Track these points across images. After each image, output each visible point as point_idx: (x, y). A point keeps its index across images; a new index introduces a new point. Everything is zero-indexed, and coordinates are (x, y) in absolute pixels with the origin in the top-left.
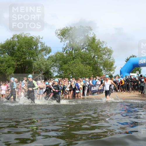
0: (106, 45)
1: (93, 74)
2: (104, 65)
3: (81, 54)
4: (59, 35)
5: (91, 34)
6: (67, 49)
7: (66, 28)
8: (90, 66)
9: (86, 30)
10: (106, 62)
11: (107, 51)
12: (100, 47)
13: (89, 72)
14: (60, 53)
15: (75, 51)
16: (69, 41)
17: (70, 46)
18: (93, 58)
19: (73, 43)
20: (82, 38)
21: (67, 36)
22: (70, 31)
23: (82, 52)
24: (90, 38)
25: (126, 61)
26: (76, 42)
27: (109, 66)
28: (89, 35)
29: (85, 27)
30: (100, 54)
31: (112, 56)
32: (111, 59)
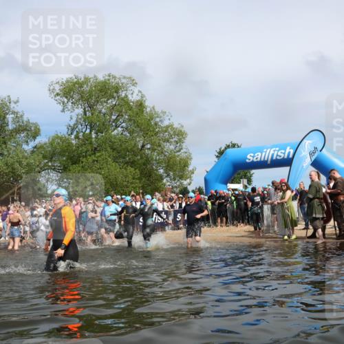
0: (169, 119)
1: (143, 188)
2: (168, 166)
3: (113, 140)
4: (58, 94)
5: (135, 95)
6: (77, 129)
7: (75, 80)
8: (135, 169)
9: (122, 84)
10: (171, 158)
11: (172, 133)
12: (156, 124)
13: (132, 183)
14: (61, 138)
15: (97, 133)
16: (82, 110)
17: (85, 121)
18: (141, 150)
19: (92, 114)
20: (112, 102)
21: (76, 96)
22: (85, 86)
23: (115, 135)
24: (133, 102)
25: (217, 157)
26: (100, 112)
27: (179, 168)
28: (130, 96)
29: (119, 79)
30: (157, 142)
31: (184, 145)
32: (182, 151)
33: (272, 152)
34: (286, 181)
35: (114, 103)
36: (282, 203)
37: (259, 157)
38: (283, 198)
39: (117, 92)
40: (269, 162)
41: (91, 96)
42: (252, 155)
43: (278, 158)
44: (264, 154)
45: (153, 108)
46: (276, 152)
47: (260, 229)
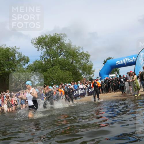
0: (82, 50)
1: (74, 79)
2: (83, 69)
3: (59, 61)
4: (35, 44)
5: (67, 41)
6: (44, 58)
7: (42, 37)
8: (70, 72)
9: (61, 37)
10: (84, 66)
11: (84, 55)
12: (77, 52)
13: (69, 78)
14: (38, 62)
15: (53, 58)
16: (46, 49)
17: (47, 54)
18: (72, 64)
19: (50, 51)
20: (58, 45)
21: (43, 44)
22: (46, 39)
23: (60, 59)
24: (66, 44)
25: (104, 64)
26: (53, 49)
27: (88, 70)
28: (65, 42)
29: (60, 35)
30: (78, 59)
31: (89, 60)
32: (89, 63)
33: (127, 60)
34: (134, 71)
36: (133, 81)
37: (121, 62)
38: (133, 79)
39: (59, 40)
40: (126, 64)
41: (49, 43)
42: (118, 61)
43: (130, 62)
44: (123, 61)
45: (75, 46)
46: (128, 60)
47: (124, 93)
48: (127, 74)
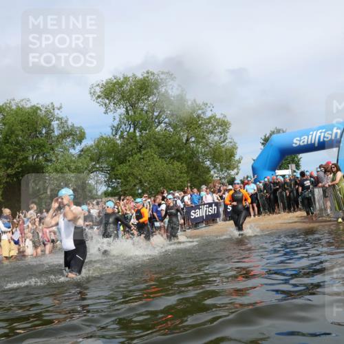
0: (211, 110)
1: (191, 181)
2: (214, 157)
3: (157, 136)
4: (99, 97)
5: (174, 90)
6: (121, 129)
7: (115, 81)
8: (182, 163)
9: (161, 79)
10: (216, 149)
12: (199, 116)
13: (180, 178)
14: (106, 139)
15: (141, 131)
16: (124, 109)
17: (128, 120)
18: (186, 144)
19: (135, 113)
20: (153, 99)
21: (117, 97)
22: (125, 86)
23: (158, 132)
24: (174, 97)
25: (263, 144)
26: (142, 110)
27: (226, 158)
28: (170, 91)
29: (158, 75)
30: (201, 134)
31: (228, 135)
32: (227, 141)
33: (318, 134)
35: (155, 99)
36: (334, 185)
37: (306, 140)
38: (333, 180)
39: (157, 88)
40: (316, 145)
41: (131, 95)
42: (298, 139)
43: (326, 139)
44: (310, 136)
45: (195, 101)
46: (323, 134)
47: (312, 213)
48: (319, 170)
